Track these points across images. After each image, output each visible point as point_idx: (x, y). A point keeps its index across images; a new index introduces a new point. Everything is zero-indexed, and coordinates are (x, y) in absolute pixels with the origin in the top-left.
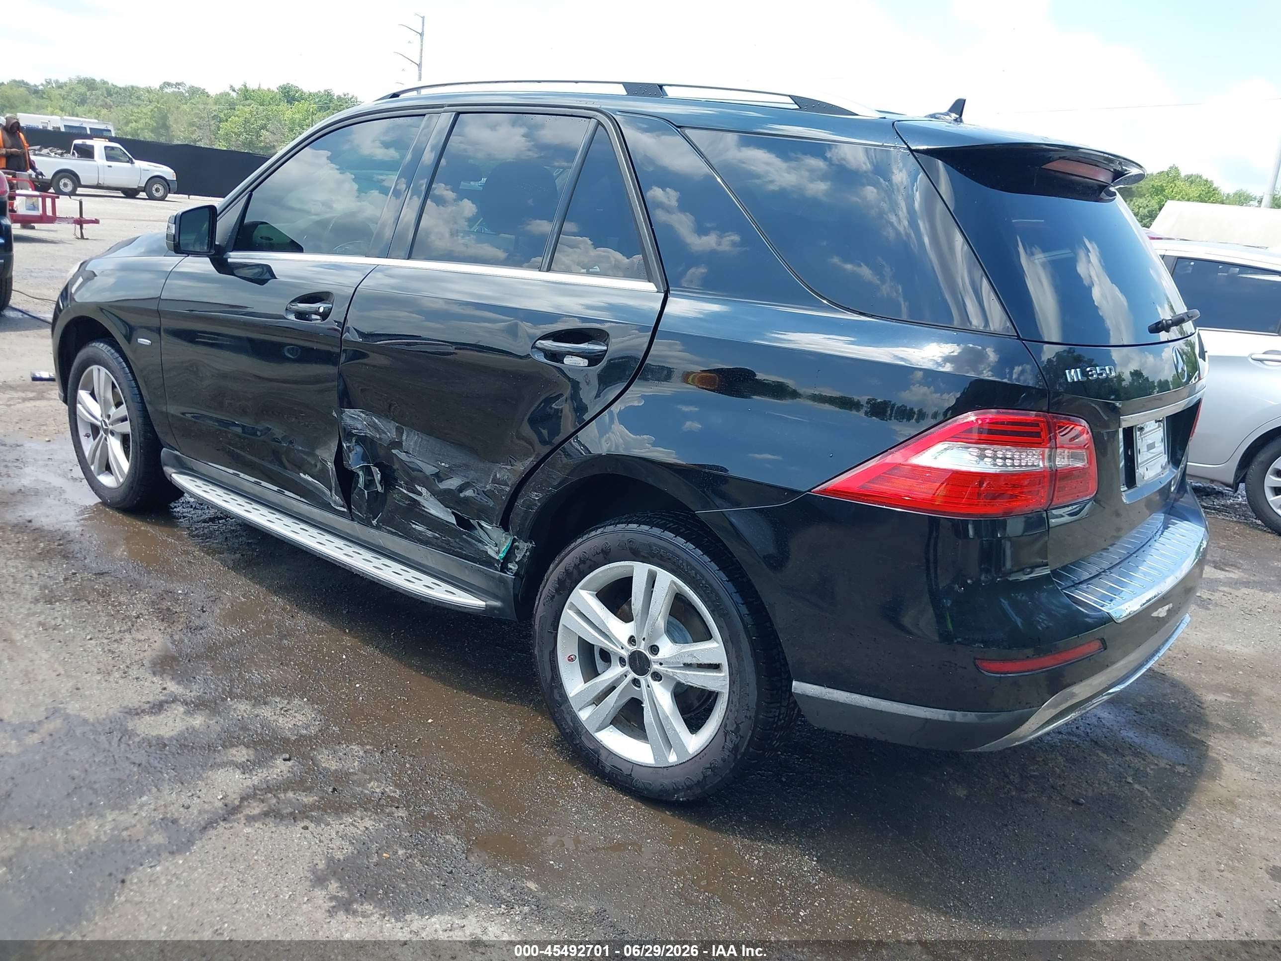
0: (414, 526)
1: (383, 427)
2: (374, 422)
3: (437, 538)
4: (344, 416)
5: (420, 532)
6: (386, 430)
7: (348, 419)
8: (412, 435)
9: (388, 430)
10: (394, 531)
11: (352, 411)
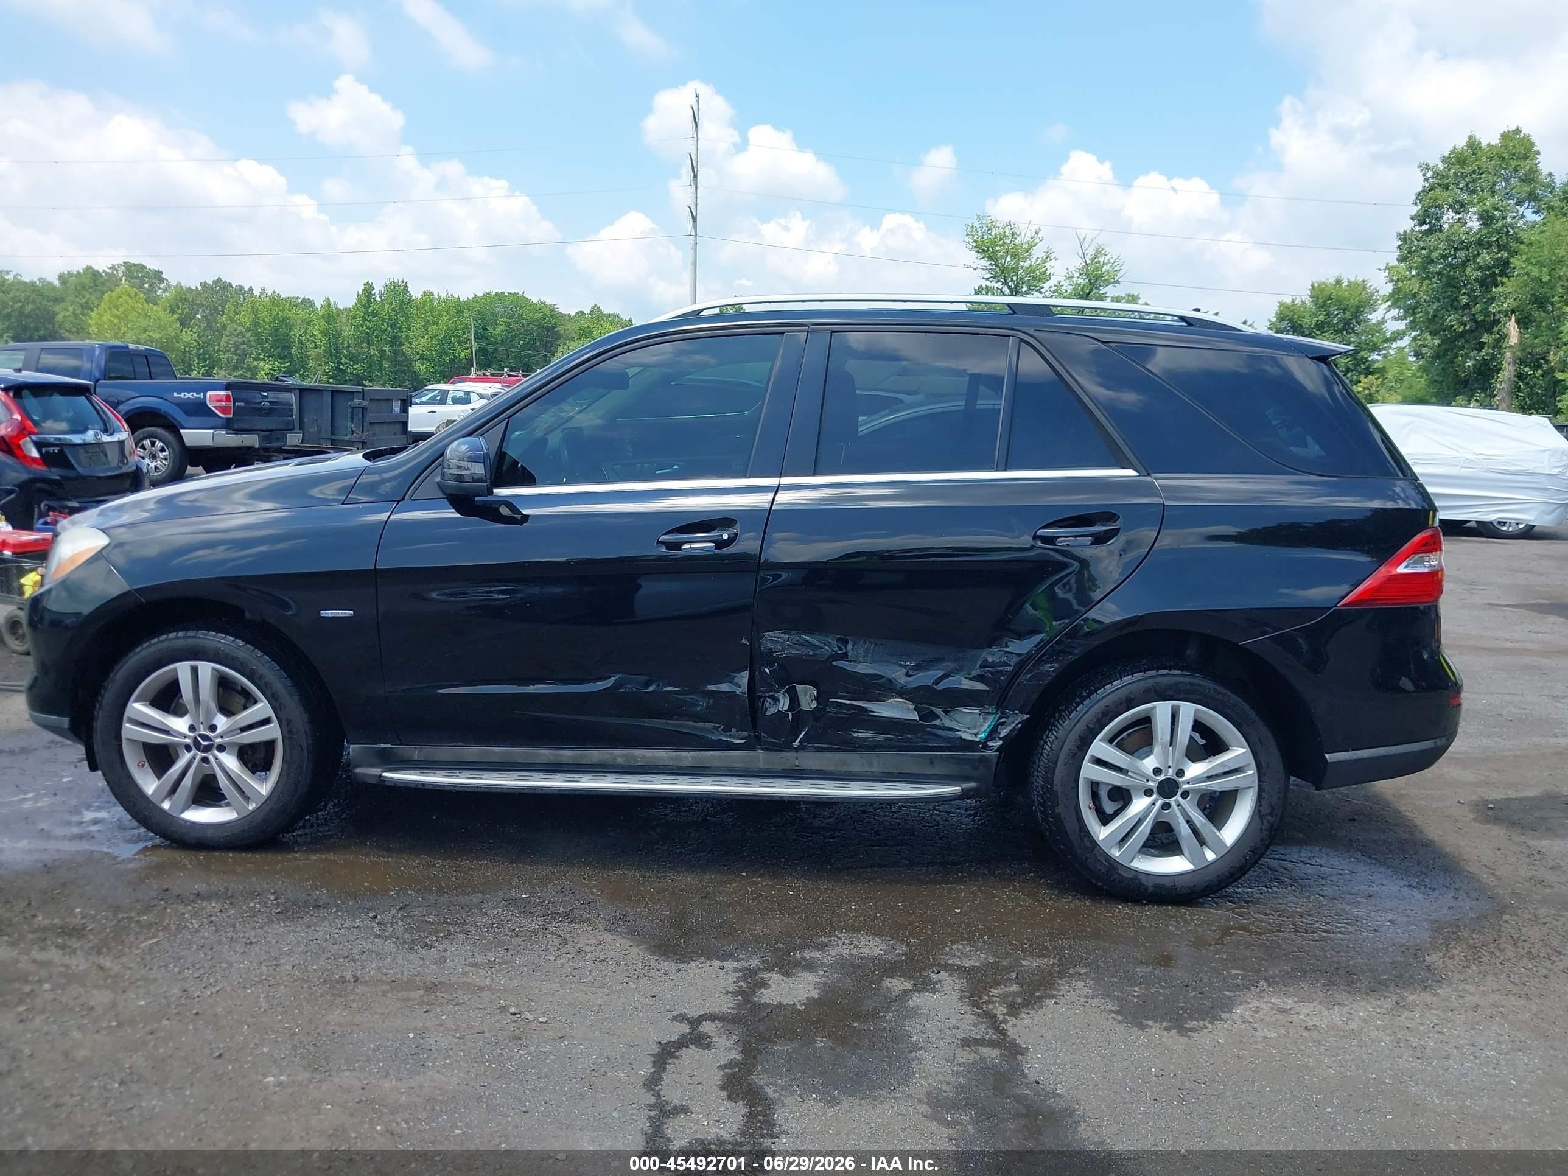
0: (855, 735)
1: (817, 643)
2: (804, 639)
3: (891, 739)
4: (763, 641)
5: (865, 739)
6: (822, 645)
7: (768, 643)
8: (862, 642)
9: (825, 644)
10: (826, 746)
11: (772, 634)
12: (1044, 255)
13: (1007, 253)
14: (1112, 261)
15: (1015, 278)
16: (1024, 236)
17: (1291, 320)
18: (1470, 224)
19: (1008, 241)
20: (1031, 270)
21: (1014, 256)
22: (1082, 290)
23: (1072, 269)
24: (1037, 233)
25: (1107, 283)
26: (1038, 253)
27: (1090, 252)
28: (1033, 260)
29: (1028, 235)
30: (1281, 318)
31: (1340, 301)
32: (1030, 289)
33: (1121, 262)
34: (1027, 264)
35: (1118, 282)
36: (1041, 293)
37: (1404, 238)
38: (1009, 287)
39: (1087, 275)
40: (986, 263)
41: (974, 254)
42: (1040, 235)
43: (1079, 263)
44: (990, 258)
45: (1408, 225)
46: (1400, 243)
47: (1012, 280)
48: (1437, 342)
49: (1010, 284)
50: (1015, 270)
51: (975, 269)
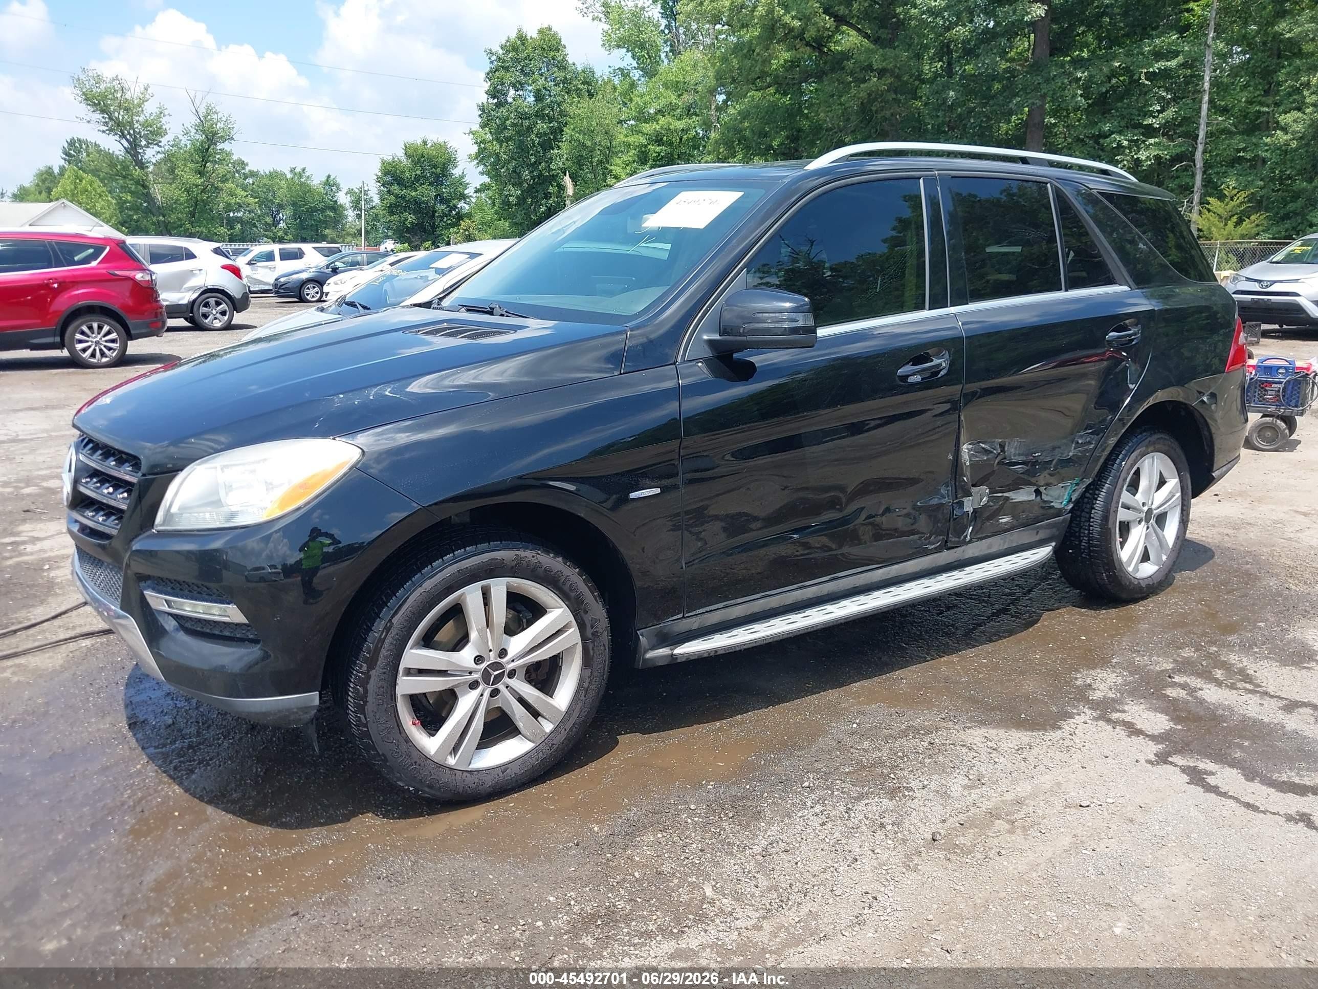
0: (1001, 521)
3: (1019, 520)
10: (984, 535)
11: (965, 446)
12: (157, 111)
13: (120, 106)
14: (224, 119)
15: (132, 132)
16: (133, 93)
17: (393, 175)
18: (528, 99)
19: (119, 95)
20: (146, 125)
21: (127, 110)
22: (201, 145)
23: (188, 125)
24: (146, 89)
25: (224, 139)
26: (150, 108)
27: (202, 111)
28: (148, 115)
29: (137, 89)
30: (386, 173)
31: (430, 159)
32: (149, 143)
33: (232, 120)
34: (142, 119)
35: (232, 139)
36: (160, 146)
37: (482, 108)
38: (127, 140)
39: (204, 132)
40: (98, 116)
41: (83, 105)
42: (150, 91)
43: (194, 120)
44: (102, 111)
45: (483, 98)
46: (480, 112)
47: (129, 133)
48: (519, 192)
49: (128, 137)
50: (131, 124)
51: (89, 122)
